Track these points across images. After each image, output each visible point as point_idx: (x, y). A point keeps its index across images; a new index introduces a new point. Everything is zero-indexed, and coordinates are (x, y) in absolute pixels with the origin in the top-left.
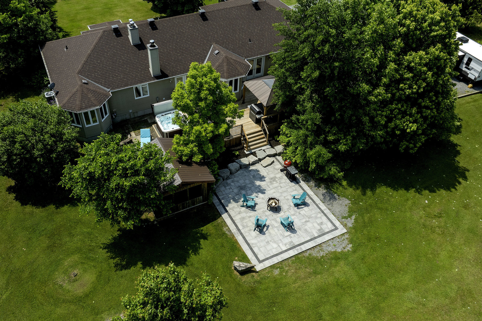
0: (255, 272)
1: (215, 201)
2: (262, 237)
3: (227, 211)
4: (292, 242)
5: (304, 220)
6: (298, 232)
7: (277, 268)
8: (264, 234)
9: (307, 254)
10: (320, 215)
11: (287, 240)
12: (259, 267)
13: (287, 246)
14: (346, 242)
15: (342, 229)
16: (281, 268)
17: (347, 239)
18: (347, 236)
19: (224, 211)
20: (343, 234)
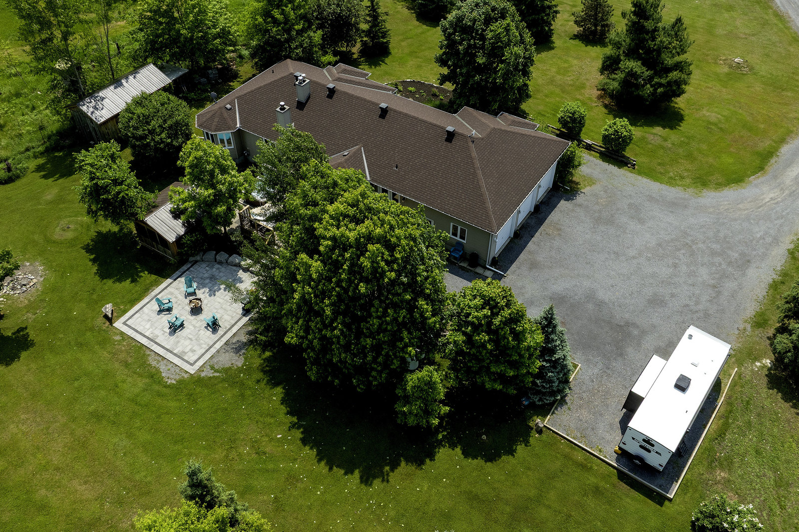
0: (111, 324)
1: (185, 268)
2: (155, 315)
3: (175, 280)
4: (158, 336)
5: (190, 336)
6: (173, 338)
7: (122, 337)
8: (158, 314)
9: (148, 352)
10: (206, 347)
11: (158, 332)
12: (118, 324)
13: (152, 335)
14: (178, 377)
15: (193, 370)
16: (123, 339)
17: (183, 377)
18: (186, 376)
19: (175, 278)
20: (187, 372)
